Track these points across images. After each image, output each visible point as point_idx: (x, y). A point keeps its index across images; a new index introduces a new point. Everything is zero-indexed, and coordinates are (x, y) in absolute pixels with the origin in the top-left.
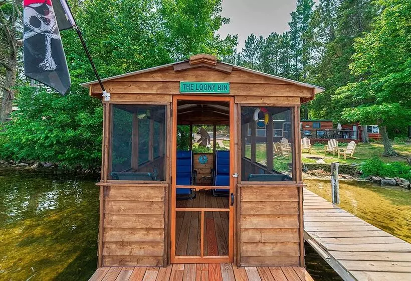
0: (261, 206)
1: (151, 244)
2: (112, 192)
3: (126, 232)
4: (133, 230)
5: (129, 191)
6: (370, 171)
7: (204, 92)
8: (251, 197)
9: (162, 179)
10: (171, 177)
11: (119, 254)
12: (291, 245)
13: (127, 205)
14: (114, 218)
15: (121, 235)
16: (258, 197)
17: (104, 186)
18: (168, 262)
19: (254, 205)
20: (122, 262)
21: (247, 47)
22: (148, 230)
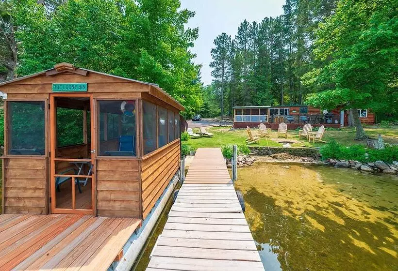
0: (112, 174)
1: (37, 199)
2: (11, 163)
3: (20, 191)
4: (25, 189)
5: (22, 162)
6: (328, 154)
7: (70, 91)
8: (105, 167)
9: (43, 154)
10: (50, 153)
11: (16, 205)
12: (134, 203)
13: (21, 172)
14: (13, 181)
15: (17, 192)
16: (110, 167)
17: (5, 159)
18: (49, 211)
19: (106, 173)
20: (19, 211)
21: (240, 34)
22: (36, 189)
